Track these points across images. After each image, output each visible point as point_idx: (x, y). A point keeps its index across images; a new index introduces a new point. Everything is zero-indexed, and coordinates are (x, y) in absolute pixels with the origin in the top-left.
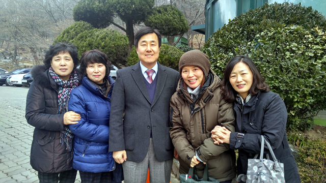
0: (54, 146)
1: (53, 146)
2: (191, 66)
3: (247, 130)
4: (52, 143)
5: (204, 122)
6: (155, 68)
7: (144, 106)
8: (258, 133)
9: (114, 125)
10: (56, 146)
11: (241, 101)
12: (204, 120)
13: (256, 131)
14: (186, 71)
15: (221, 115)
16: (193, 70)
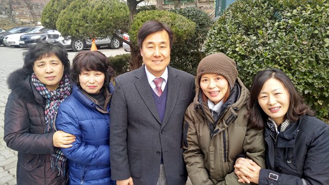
0: (45, 171)
1: (43, 170)
2: (212, 73)
3: (283, 168)
4: (42, 168)
5: (227, 149)
6: (165, 76)
7: (153, 126)
8: (297, 175)
9: (116, 149)
10: (47, 170)
11: (274, 128)
12: (227, 147)
13: (296, 172)
14: (206, 80)
15: (248, 141)
16: (215, 80)
